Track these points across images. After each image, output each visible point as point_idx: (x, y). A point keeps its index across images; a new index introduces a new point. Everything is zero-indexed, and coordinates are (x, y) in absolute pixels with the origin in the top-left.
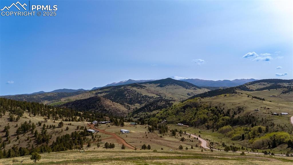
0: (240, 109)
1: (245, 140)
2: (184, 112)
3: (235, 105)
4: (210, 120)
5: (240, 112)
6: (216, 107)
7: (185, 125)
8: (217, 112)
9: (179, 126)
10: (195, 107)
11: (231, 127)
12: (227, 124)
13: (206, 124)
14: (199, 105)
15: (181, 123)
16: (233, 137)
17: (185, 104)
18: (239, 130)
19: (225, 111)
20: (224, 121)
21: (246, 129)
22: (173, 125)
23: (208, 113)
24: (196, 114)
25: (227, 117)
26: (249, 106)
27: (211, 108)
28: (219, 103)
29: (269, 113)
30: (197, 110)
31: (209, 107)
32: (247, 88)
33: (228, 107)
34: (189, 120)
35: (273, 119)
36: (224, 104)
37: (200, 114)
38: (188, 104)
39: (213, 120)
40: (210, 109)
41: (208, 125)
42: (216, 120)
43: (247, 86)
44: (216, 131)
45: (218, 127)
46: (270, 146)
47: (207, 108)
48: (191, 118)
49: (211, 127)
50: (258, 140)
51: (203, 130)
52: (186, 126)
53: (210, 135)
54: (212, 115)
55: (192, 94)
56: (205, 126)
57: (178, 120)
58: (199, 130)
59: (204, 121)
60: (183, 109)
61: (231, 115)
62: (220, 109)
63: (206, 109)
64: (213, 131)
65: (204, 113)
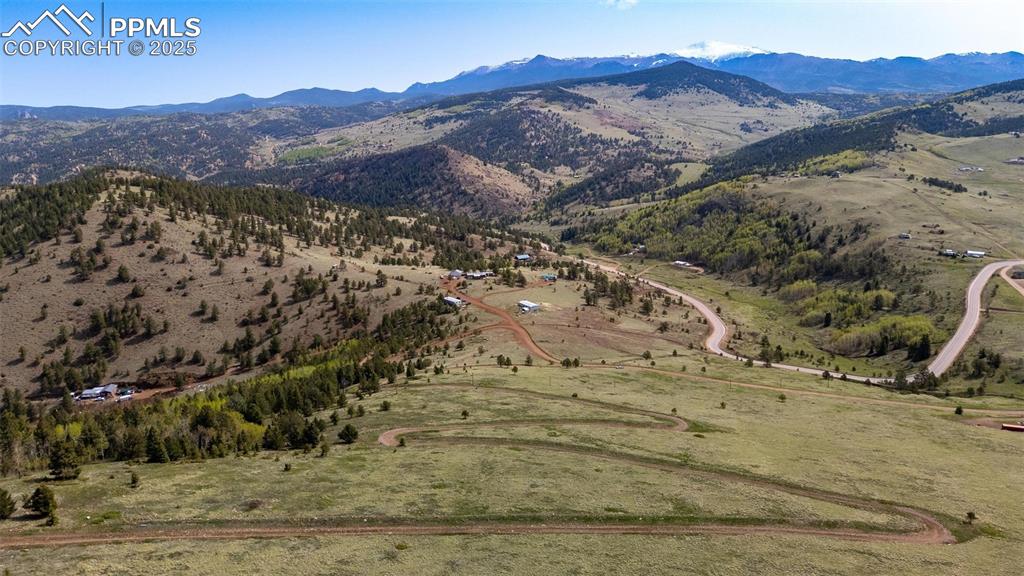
0: (859, 230)
1: (828, 329)
2: (699, 224)
3: (852, 212)
4: (768, 257)
5: (856, 239)
6: (795, 218)
7: (695, 265)
8: (792, 230)
9: (678, 267)
10: (734, 210)
11: (815, 284)
12: (807, 276)
13: (753, 269)
14: (746, 203)
15: (687, 258)
16: (804, 318)
17: (707, 199)
18: (830, 294)
19: (815, 233)
20: (802, 266)
21: (844, 297)
22: (660, 264)
23: (765, 235)
24: (731, 233)
25: (815, 254)
26: (891, 220)
27: (780, 219)
28: (808, 203)
29: (933, 249)
30: (738, 221)
31: (775, 213)
33: (832, 218)
34: (708, 251)
35: (932, 269)
36: (820, 209)
37: (743, 236)
38: (716, 197)
39: (776, 259)
40: (774, 222)
41: (757, 273)
42: (782, 258)
43: (958, 109)
44: (773, 292)
45: (785, 279)
46: (871, 352)
47: (769, 216)
48: (715, 247)
49: (764, 279)
50: (855, 332)
51: (738, 288)
52: (696, 271)
53: (751, 304)
54: (777, 241)
55: (759, 126)
56: (748, 274)
57: (678, 251)
58: (727, 286)
59: (751, 258)
60: (697, 216)
61: (830, 245)
62: (805, 223)
63: (763, 221)
64: (765, 293)
65: (755, 234)
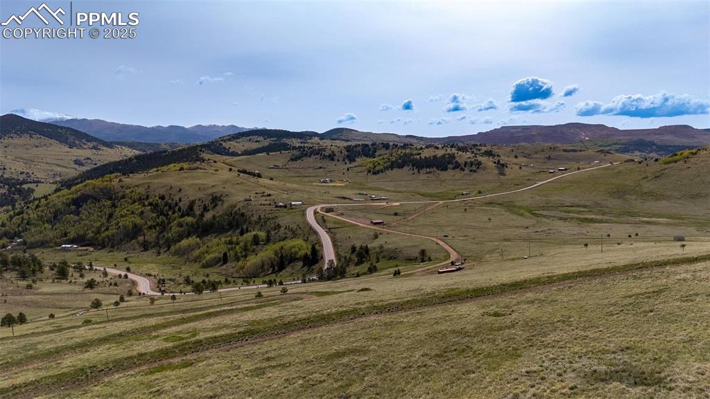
0: (216, 200)
1: (228, 264)
2: (77, 213)
3: (205, 189)
4: (150, 228)
5: (216, 205)
6: (162, 198)
7: (81, 246)
8: (165, 207)
9: (66, 250)
10: (108, 199)
11: (198, 239)
12: (188, 235)
13: (141, 238)
14: (117, 193)
15: (72, 242)
16: (204, 262)
17: (79, 193)
18: (216, 245)
19: (184, 205)
20: (183, 229)
21: (229, 241)
22: (45, 251)
23: (142, 213)
24: (111, 216)
25: (189, 219)
26: (234, 192)
27: (151, 200)
28: (169, 187)
29: (270, 205)
30: (114, 206)
31: (145, 197)
32: (225, 148)
33: (190, 195)
34: (93, 232)
35: (277, 215)
36: (180, 190)
37: (122, 216)
38: (88, 191)
39: (158, 229)
40: (146, 203)
41: (145, 241)
42: (164, 227)
43: (224, 144)
44: (164, 252)
45: (168, 243)
46: (274, 269)
47: (140, 199)
48: (99, 229)
49: (153, 244)
50: (253, 260)
51: (132, 255)
52: (87, 250)
53: (152, 263)
54: (154, 215)
55: (90, 161)
56: (138, 242)
57: (61, 237)
58: (123, 255)
59: (136, 231)
60: (73, 207)
61: (198, 213)
62: (172, 200)
63: (137, 204)
64: (159, 253)
65: (133, 213)
